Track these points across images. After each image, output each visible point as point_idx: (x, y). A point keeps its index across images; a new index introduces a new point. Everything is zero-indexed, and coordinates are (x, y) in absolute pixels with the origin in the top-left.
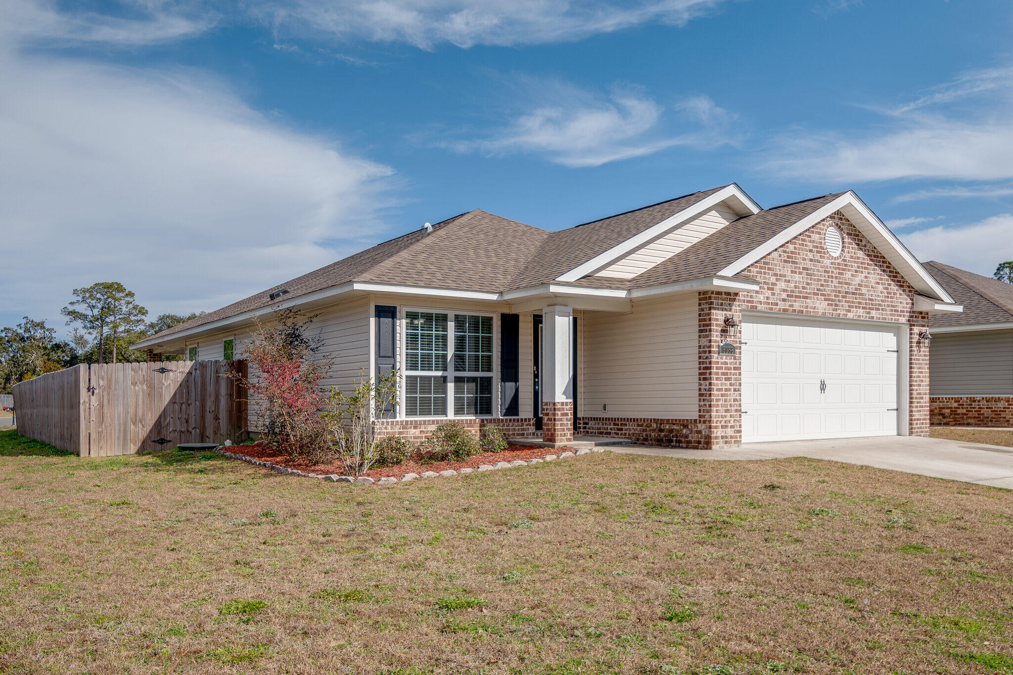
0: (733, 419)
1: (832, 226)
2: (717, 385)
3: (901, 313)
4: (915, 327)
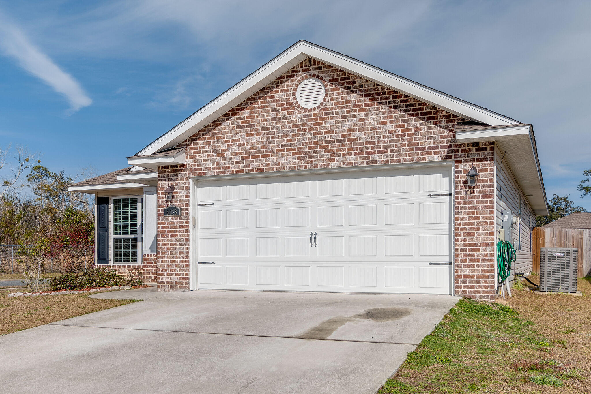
3: (431, 151)
4: (462, 164)
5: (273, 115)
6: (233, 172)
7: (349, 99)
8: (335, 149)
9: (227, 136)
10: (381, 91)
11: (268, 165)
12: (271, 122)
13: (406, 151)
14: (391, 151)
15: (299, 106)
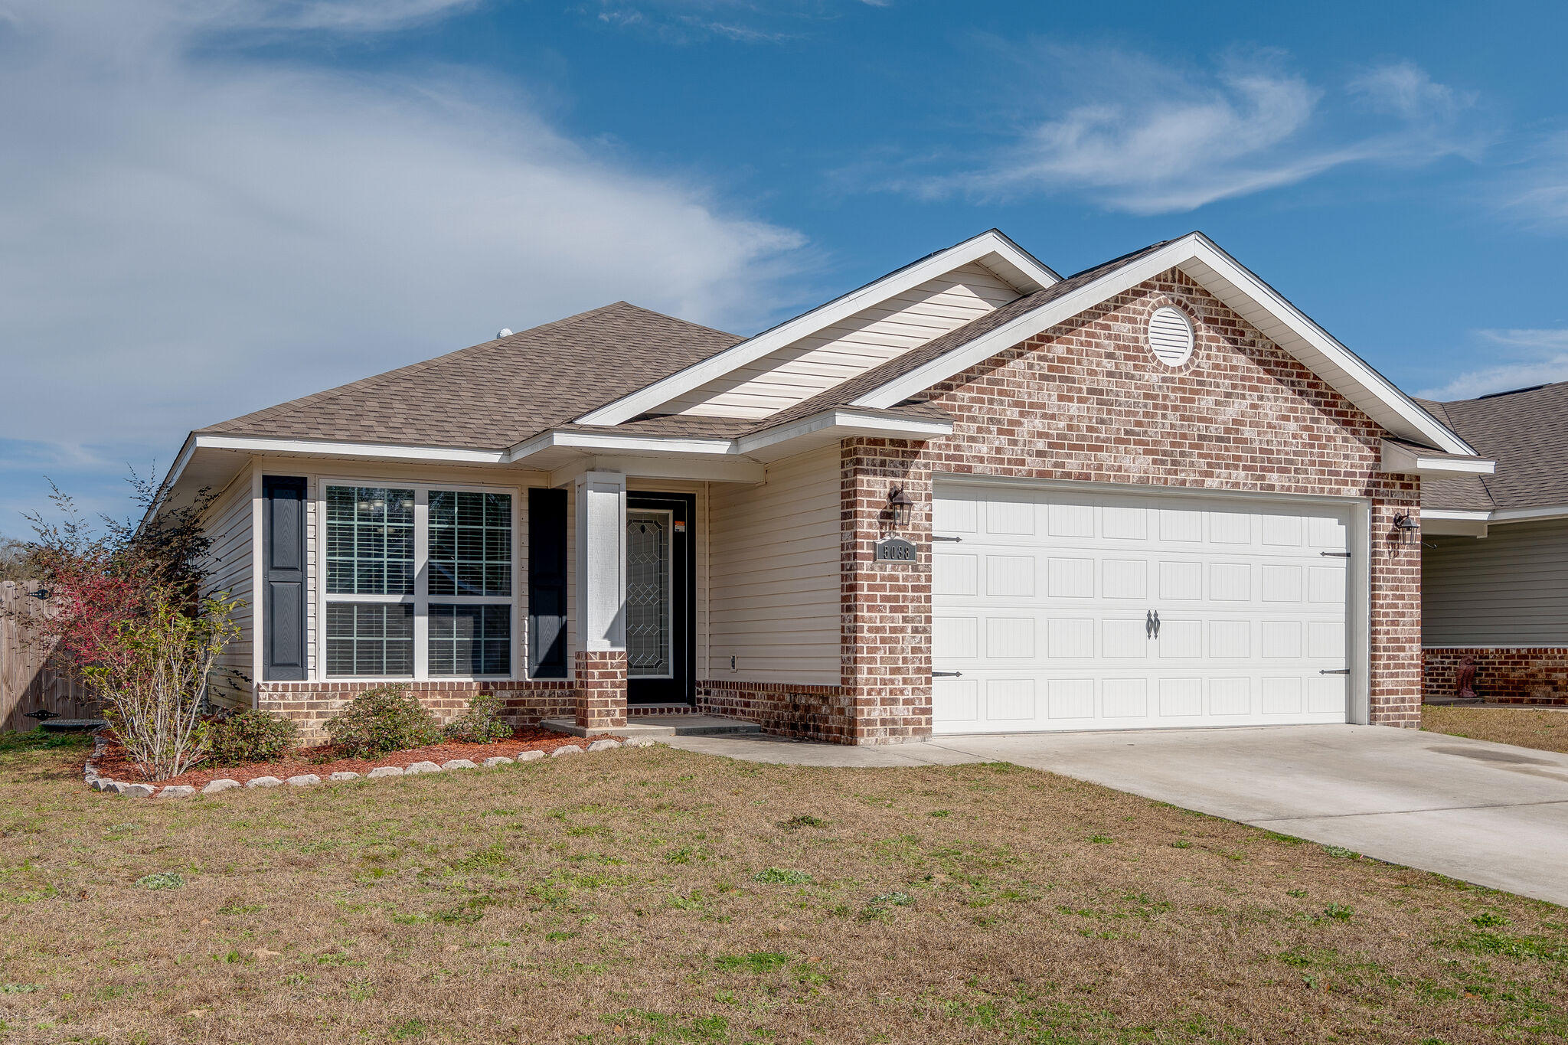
0: (910, 687)
1: (1166, 305)
2: (871, 620)
3: (1347, 478)
4: (1385, 506)
5: (1109, 365)
6: (1030, 473)
7: (1234, 363)
8: (1214, 452)
9: (1019, 391)
10: (1280, 360)
11: (1100, 467)
12: (1105, 378)
13: (1316, 475)
14: (1296, 471)
15: (1154, 357)
